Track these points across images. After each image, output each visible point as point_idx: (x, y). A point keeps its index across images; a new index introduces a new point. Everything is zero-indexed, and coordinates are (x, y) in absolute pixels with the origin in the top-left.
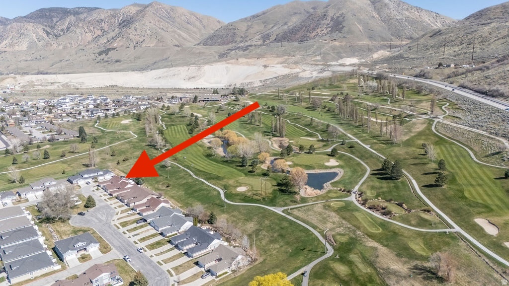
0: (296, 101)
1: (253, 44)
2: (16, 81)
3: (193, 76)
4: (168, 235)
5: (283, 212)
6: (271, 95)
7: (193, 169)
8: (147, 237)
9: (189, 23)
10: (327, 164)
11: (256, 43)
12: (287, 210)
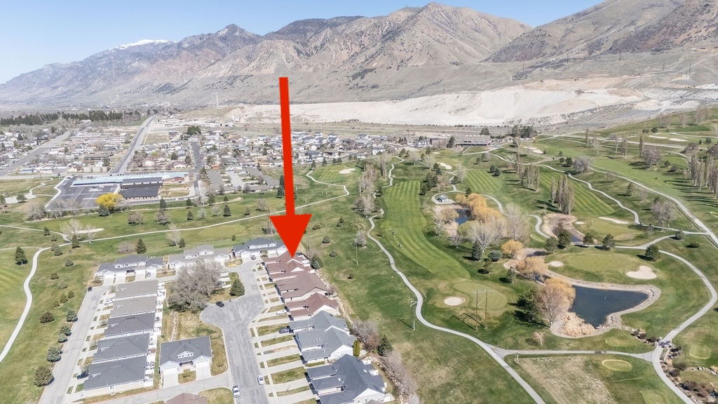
0: (614, 151)
1: (571, 56)
2: (243, 112)
3: (463, 106)
4: (309, 362)
5: (506, 359)
6: (576, 139)
7: (397, 254)
8: (282, 359)
9: (477, 31)
10: (631, 274)
11: (576, 56)
12: (513, 356)
